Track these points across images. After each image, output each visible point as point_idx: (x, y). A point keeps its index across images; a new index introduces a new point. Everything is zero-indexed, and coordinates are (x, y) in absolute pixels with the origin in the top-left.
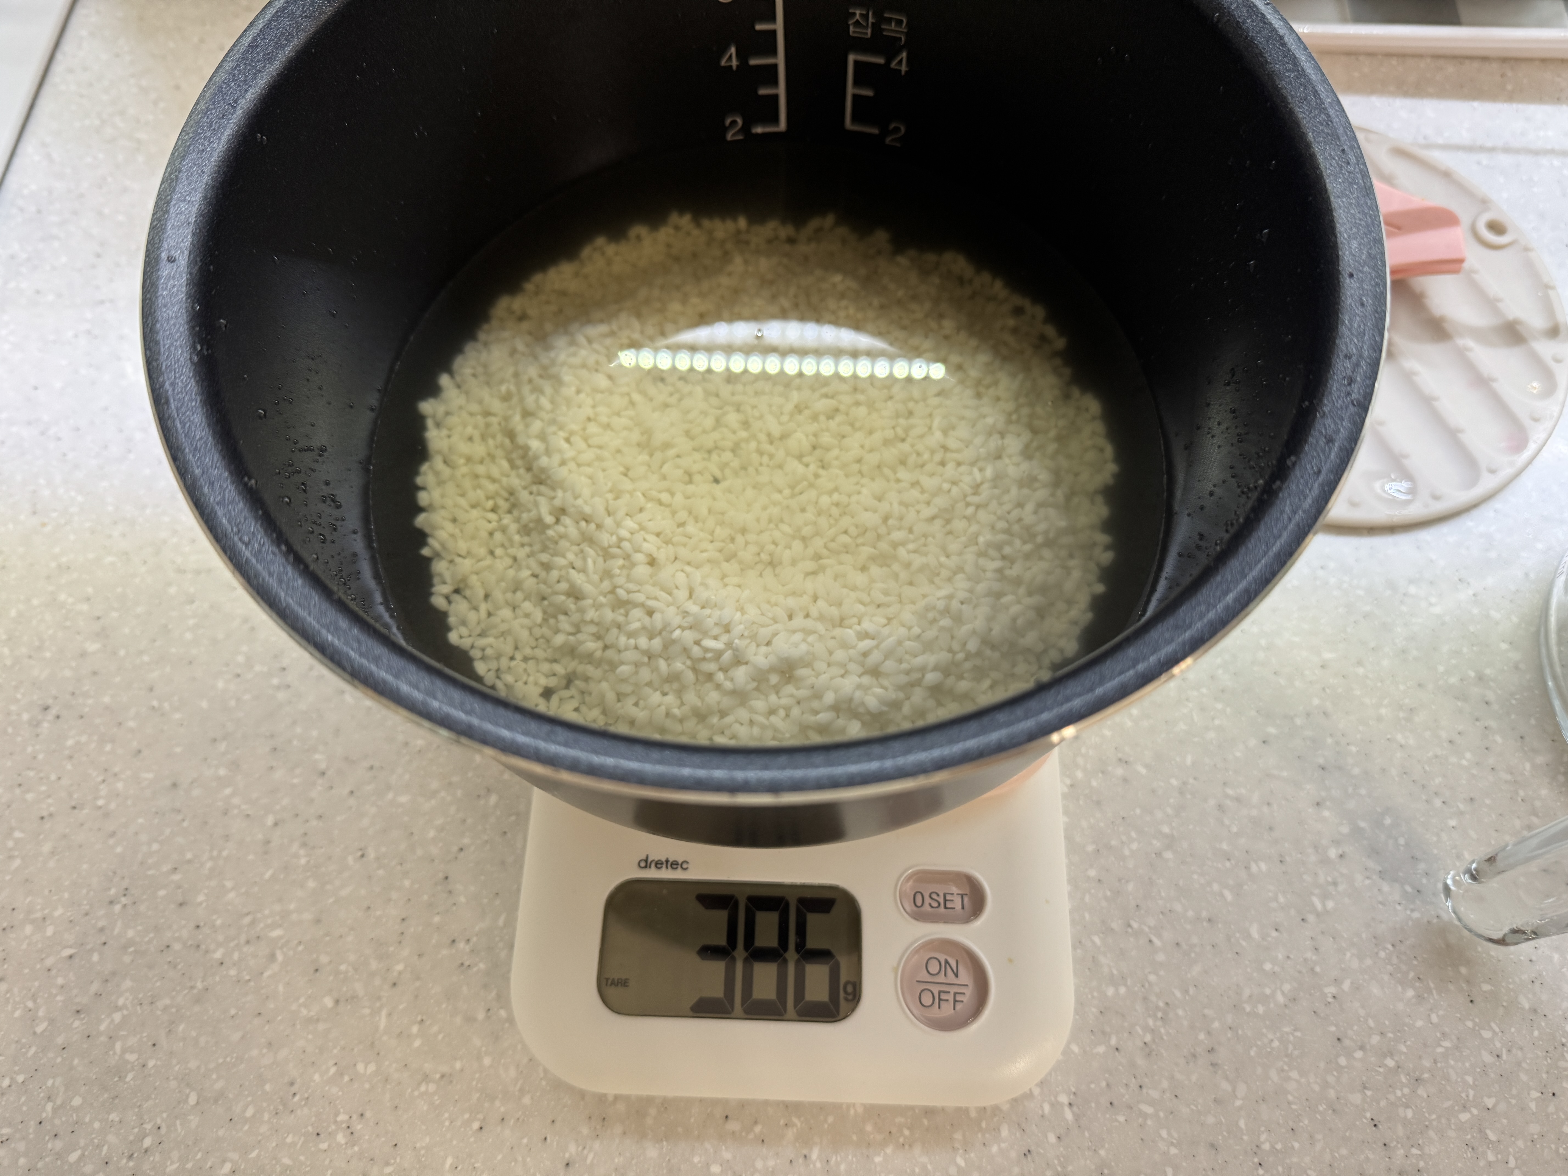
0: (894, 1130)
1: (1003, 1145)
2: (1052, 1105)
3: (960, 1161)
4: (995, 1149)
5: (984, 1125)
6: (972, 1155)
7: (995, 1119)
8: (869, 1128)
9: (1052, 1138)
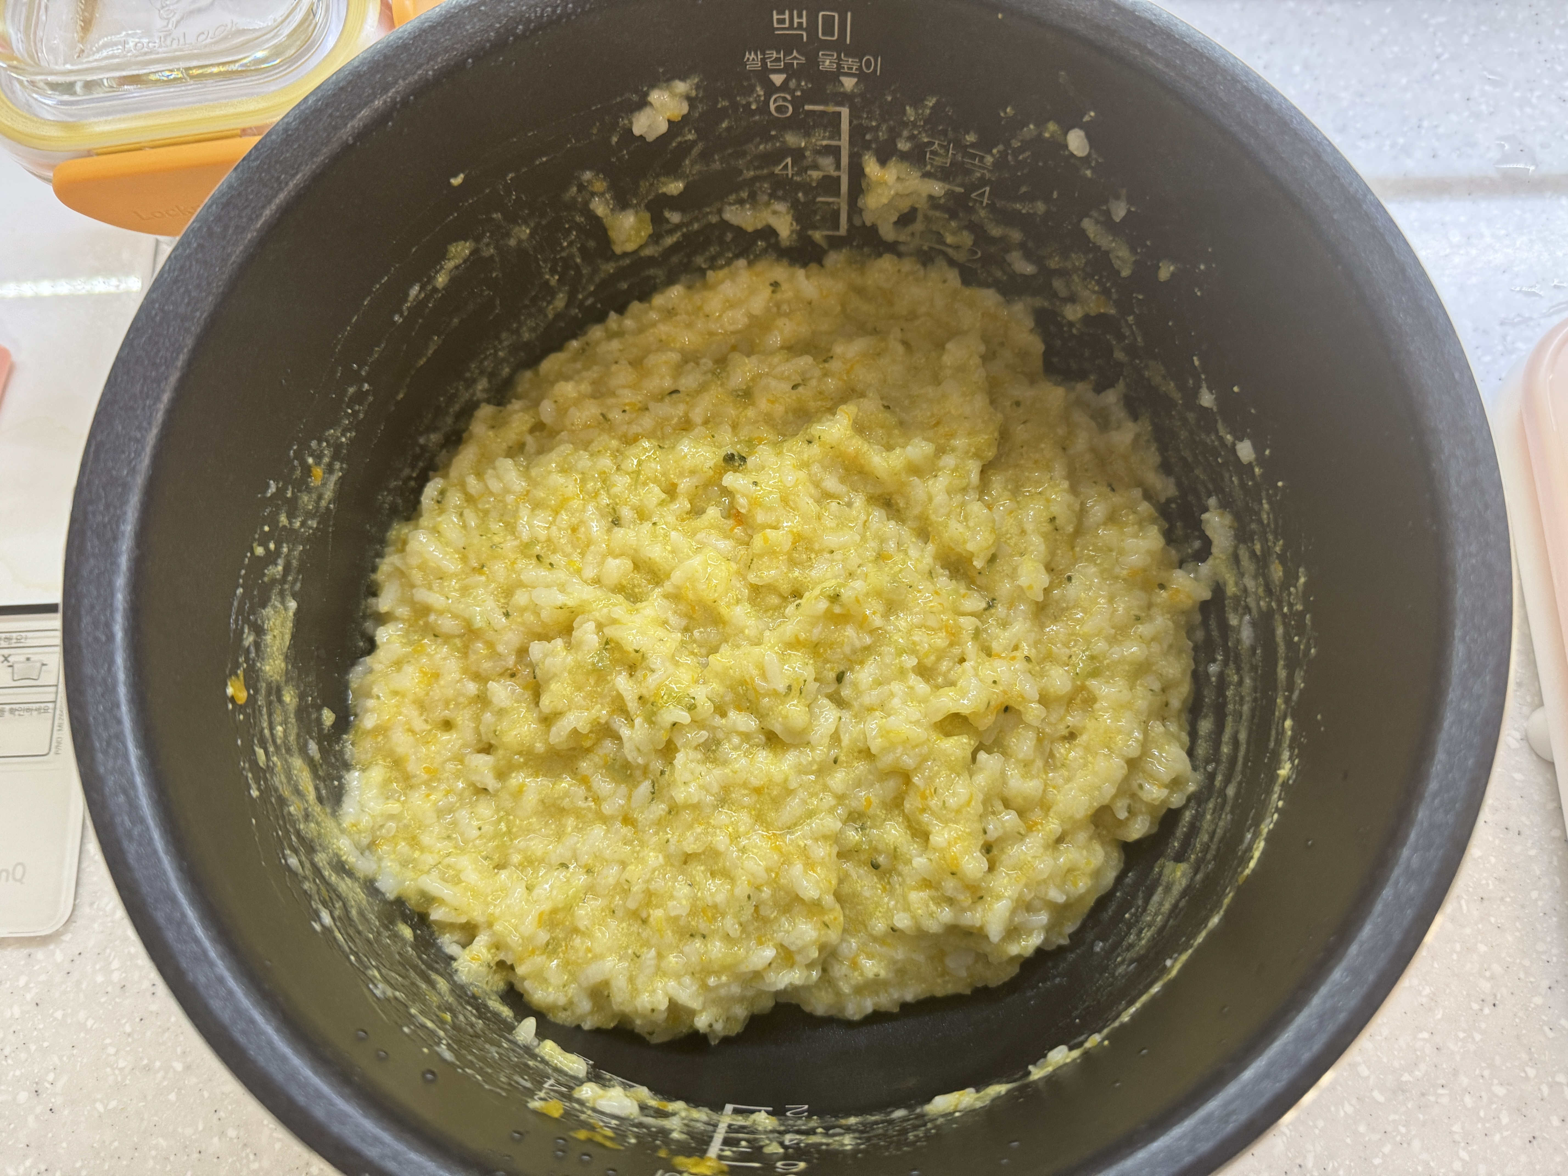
0: (1389, 1129)
1: (1505, 1134)
2: (1551, 1086)
3: (1464, 1155)
4: (1497, 1138)
5: (1482, 1114)
6: (1475, 1147)
7: (1494, 1106)
8: (1362, 1129)
9: (1555, 1121)
